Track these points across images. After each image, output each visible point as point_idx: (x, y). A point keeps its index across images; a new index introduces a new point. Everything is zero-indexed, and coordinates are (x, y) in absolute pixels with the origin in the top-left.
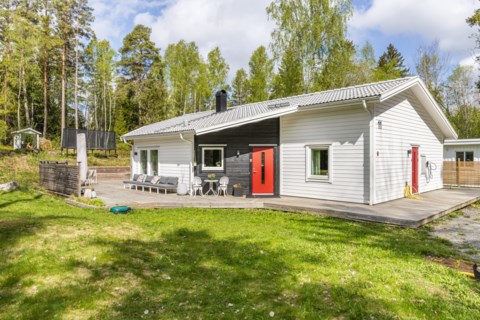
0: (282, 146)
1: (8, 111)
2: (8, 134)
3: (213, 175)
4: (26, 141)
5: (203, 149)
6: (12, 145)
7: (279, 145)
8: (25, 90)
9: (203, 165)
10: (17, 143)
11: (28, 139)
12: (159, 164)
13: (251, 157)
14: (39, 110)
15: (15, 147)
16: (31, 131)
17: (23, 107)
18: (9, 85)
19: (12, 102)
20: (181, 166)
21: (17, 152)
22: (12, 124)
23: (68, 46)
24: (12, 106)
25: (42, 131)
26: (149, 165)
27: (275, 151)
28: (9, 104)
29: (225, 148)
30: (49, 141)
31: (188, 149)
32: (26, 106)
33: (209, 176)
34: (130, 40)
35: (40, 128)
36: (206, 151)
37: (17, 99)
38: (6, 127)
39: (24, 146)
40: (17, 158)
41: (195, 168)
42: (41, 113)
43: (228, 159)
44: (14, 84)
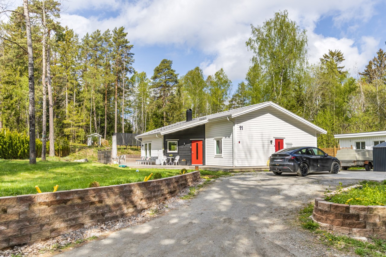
0: (206, 139)
1: (85, 123)
2: (85, 137)
3: (172, 155)
4: (94, 141)
5: (168, 142)
6: (87, 144)
7: (205, 139)
8: (94, 109)
9: (168, 150)
10: (89, 142)
11: (95, 140)
12: (151, 151)
13: (191, 146)
14: (102, 121)
15: (88, 145)
16: (97, 135)
17: (93, 120)
18: (86, 107)
19: (87, 118)
20: (159, 151)
21: (89, 147)
22: (87, 131)
23: (119, 80)
24: (88, 120)
25: (103, 135)
26: (148, 152)
27: (203, 143)
28: (86, 118)
29: (178, 141)
30: (107, 141)
31: (161, 142)
32: (95, 119)
33: (170, 155)
34: (158, 71)
35: (102, 133)
36: (169, 143)
37: (90, 116)
38: (84, 133)
39: (93, 144)
40: (89, 150)
41: (164, 152)
42: (104, 123)
43: (180, 147)
44: (88, 106)
